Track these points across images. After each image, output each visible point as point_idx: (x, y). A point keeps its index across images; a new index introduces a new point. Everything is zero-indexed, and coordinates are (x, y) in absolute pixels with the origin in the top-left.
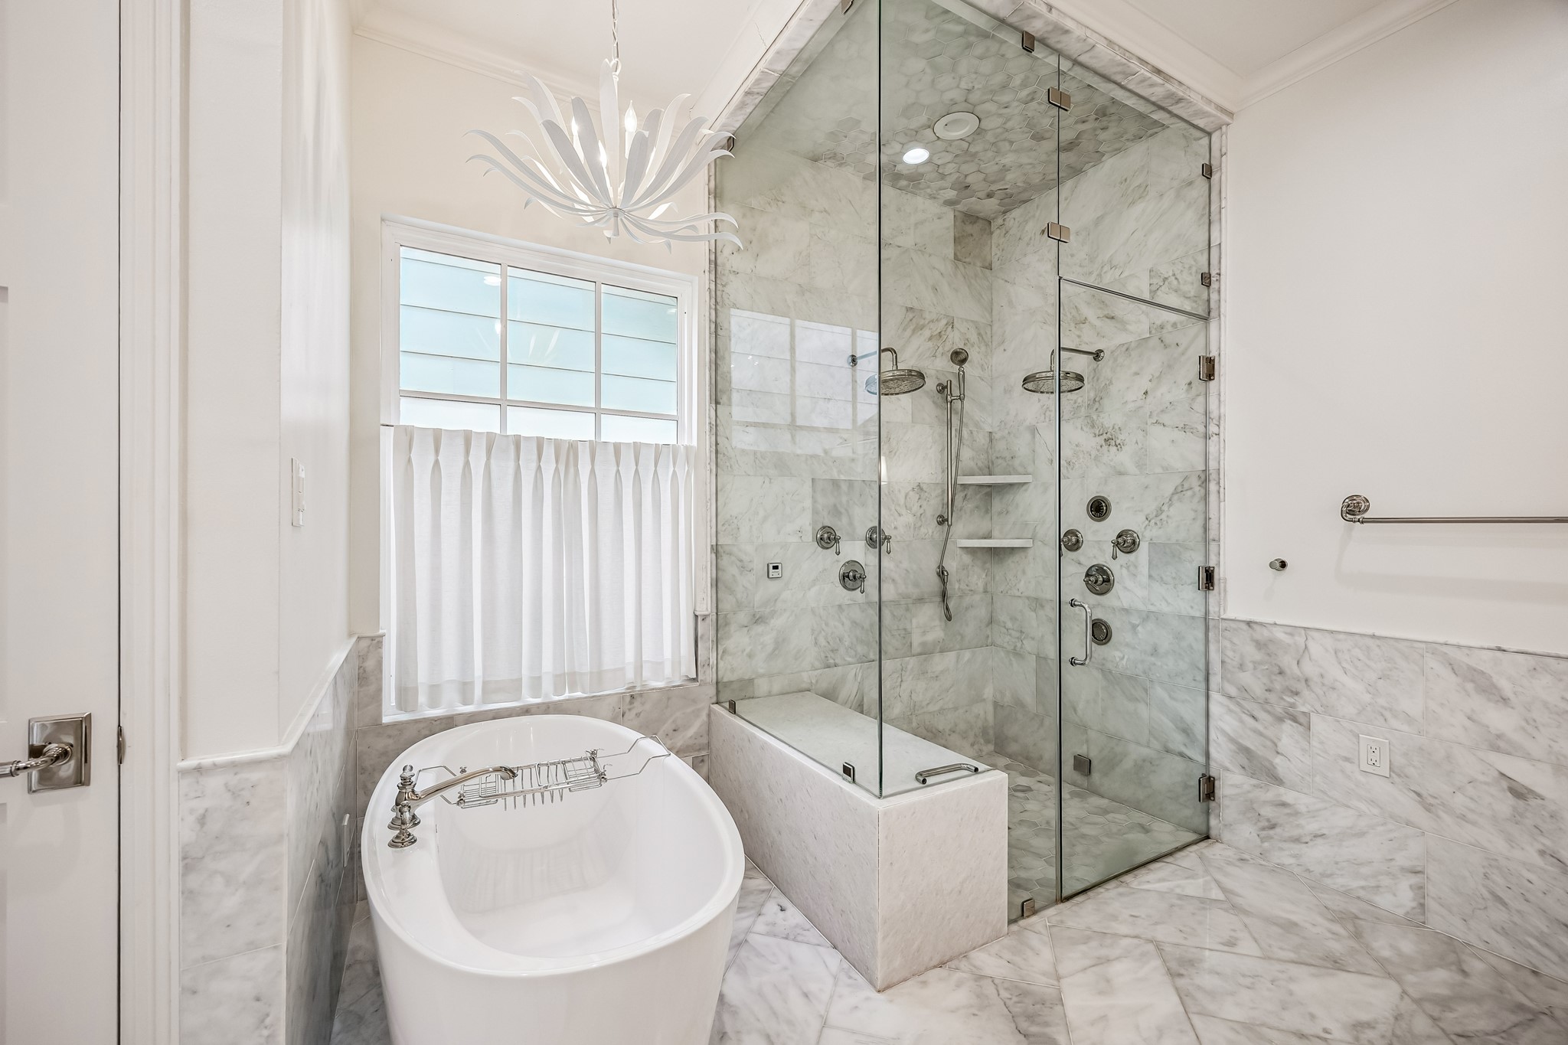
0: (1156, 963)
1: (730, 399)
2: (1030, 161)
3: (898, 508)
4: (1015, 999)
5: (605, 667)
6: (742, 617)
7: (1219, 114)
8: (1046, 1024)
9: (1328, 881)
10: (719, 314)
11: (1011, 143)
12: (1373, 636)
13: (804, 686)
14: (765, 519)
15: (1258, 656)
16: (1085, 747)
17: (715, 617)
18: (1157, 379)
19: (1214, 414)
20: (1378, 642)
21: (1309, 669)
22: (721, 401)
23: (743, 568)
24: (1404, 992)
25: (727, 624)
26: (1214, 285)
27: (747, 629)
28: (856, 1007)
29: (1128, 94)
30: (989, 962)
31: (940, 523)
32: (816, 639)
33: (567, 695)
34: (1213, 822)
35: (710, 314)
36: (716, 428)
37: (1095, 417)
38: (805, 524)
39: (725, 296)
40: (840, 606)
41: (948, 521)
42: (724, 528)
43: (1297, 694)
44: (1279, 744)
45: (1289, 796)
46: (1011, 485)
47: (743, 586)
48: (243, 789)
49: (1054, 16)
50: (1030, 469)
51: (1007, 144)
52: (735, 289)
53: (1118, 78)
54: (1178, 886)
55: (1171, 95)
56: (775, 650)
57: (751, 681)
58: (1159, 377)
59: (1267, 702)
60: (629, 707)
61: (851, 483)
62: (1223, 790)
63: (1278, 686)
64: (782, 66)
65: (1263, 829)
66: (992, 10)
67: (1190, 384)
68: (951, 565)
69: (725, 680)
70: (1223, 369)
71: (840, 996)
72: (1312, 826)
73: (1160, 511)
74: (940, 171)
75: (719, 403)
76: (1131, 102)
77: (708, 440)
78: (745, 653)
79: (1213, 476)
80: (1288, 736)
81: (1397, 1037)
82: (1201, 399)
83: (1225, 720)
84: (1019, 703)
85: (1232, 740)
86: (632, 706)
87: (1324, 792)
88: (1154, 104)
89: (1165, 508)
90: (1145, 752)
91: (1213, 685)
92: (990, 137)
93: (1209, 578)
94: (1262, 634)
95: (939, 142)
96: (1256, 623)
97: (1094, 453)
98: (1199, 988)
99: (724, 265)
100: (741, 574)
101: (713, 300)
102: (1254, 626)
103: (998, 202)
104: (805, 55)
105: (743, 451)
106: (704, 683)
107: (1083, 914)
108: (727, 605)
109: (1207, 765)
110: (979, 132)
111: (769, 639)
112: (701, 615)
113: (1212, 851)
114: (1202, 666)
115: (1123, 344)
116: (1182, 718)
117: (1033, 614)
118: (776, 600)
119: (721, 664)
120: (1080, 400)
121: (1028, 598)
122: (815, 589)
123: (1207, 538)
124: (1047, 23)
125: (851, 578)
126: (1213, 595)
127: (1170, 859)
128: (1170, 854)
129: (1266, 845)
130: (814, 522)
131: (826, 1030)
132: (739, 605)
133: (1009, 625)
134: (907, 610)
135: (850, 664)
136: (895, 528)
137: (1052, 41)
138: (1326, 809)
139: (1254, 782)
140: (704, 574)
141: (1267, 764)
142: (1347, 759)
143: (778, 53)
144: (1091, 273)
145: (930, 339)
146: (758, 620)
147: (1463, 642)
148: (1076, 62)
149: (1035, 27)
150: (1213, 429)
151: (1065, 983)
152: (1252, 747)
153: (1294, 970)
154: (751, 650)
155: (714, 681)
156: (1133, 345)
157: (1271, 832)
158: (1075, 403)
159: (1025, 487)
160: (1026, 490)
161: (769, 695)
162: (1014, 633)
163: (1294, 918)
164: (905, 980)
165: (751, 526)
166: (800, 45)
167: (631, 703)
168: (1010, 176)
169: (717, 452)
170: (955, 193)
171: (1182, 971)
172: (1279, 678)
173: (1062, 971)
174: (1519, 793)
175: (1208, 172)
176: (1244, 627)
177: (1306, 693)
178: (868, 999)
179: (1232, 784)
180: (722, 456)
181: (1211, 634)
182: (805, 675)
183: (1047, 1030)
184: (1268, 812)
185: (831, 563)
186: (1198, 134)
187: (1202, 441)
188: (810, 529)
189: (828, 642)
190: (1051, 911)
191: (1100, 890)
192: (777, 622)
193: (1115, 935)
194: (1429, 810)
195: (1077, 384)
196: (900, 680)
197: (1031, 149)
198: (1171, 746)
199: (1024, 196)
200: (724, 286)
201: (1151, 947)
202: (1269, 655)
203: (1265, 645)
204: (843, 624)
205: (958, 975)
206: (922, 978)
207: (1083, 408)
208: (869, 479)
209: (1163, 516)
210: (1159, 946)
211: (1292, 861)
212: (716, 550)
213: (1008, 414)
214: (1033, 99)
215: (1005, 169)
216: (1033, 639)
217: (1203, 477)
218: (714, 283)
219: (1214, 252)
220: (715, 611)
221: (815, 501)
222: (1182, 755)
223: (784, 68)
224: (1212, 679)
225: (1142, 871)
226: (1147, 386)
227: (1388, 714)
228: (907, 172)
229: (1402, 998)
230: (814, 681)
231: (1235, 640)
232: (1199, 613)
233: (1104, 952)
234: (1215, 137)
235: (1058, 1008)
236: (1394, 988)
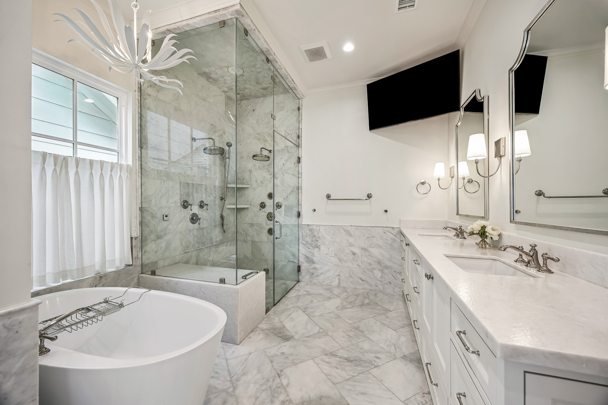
0: (300, 311)
1: (147, 147)
2: (253, 88)
3: (208, 194)
4: (274, 331)
5: (85, 266)
6: (153, 237)
7: (302, 96)
8: (284, 333)
9: (324, 283)
10: (142, 111)
11: (250, 82)
12: (332, 225)
13: (177, 261)
14: (162, 197)
15: (310, 233)
16: (267, 266)
17: (140, 238)
18: (287, 161)
19: (300, 172)
20: (332, 227)
21: (320, 235)
22: (143, 147)
23: (153, 217)
24: (341, 299)
25: (146, 240)
26: (300, 139)
27: (154, 241)
28: (234, 352)
29: (285, 83)
30: (263, 326)
31: (221, 200)
32: (181, 243)
33: (62, 282)
34: (300, 277)
35: (138, 110)
36: (141, 157)
37: (270, 169)
38: (177, 199)
39: (145, 104)
40: (190, 230)
41: (224, 199)
42: (145, 200)
43: (318, 241)
44: (314, 254)
45: (316, 266)
46: (243, 188)
47: (153, 224)
48: (14, 325)
49: (275, 57)
50: (249, 183)
51: (249, 82)
52: (149, 102)
53: (285, 78)
54: (297, 294)
55: (294, 87)
56: (165, 249)
57: (156, 262)
58: (287, 160)
59: (312, 244)
60: (99, 282)
61: (193, 184)
62: (302, 268)
63: (314, 240)
64: (187, 29)
65: (311, 275)
66: (261, 48)
67: (295, 163)
68: (224, 214)
69: (145, 263)
70: (303, 160)
71: (227, 351)
72: (320, 271)
73: (287, 197)
74: (225, 81)
75: (143, 148)
76: (286, 85)
77: (138, 163)
78: (154, 251)
79: (300, 188)
80: (316, 251)
81: (343, 307)
82: (297, 168)
83: (303, 250)
84: (246, 257)
85: (305, 255)
86: (101, 281)
87: (323, 263)
88: (290, 88)
89: (289, 196)
90: (283, 263)
91: (300, 242)
92: (244, 78)
93: (299, 215)
94: (311, 227)
95: (228, 73)
96: (309, 225)
97: (269, 180)
98: (310, 312)
99: (144, 91)
100: (152, 219)
101: (140, 104)
102: (309, 226)
103: (240, 96)
104: (198, 30)
105: (153, 169)
106: (136, 266)
107: (280, 307)
108: (146, 233)
109: (299, 263)
110: (242, 75)
111: (163, 245)
112: (135, 237)
113: (300, 284)
114: (297, 237)
115: (278, 150)
116: (293, 252)
117: (251, 228)
118: (167, 229)
119: (144, 257)
120: (265, 164)
121: (249, 223)
122: (180, 224)
123: (299, 204)
124: (273, 58)
125: (194, 219)
126: (300, 219)
127: (293, 289)
128: (293, 287)
129: (311, 279)
130: (181, 199)
131: (228, 361)
132: (151, 232)
133: (242, 233)
134: (211, 230)
135: (193, 251)
136: (208, 201)
137: (273, 63)
138: (323, 267)
139: (309, 264)
140: (136, 220)
141: (312, 259)
142: (327, 254)
143: (188, 24)
144: (268, 127)
145: (218, 136)
146: (159, 237)
147: (346, 225)
148: (277, 70)
149: (270, 58)
150: (300, 176)
151: (283, 323)
152: (308, 256)
153: (324, 302)
154: (156, 250)
155: (141, 264)
156: (280, 150)
157: (312, 276)
158: (264, 164)
159: (247, 189)
160: (248, 190)
161: (164, 267)
162: (244, 235)
163: (320, 292)
164: (244, 339)
165: (156, 200)
166: (198, 26)
167: (100, 280)
168: (246, 91)
169: (141, 168)
170: (227, 89)
171: (306, 310)
172: (314, 238)
173: (282, 321)
174: (354, 254)
175: (299, 109)
176: (307, 226)
177: (319, 240)
178: (236, 348)
179: (304, 266)
180: (144, 170)
181: (299, 229)
182: (177, 257)
183: (285, 334)
184: (312, 271)
185: (187, 213)
186: (297, 98)
187: (298, 178)
188: (179, 201)
189: (186, 244)
190: (273, 309)
191: (282, 300)
192: (167, 238)
193: (289, 309)
194: (341, 262)
195: (268, 159)
196: (209, 255)
197: (255, 86)
198: (290, 260)
199: (248, 98)
200: (145, 99)
201: (298, 308)
202: (312, 232)
203: (311, 230)
204: (191, 237)
205: (257, 332)
206: (248, 337)
207: (266, 166)
208: (199, 183)
209: (288, 198)
210: (299, 307)
211: (317, 281)
212: (141, 209)
213: (242, 165)
214: (260, 73)
215: (246, 88)
216: (250, 236)
217: (298, 188)
218: (140, 97)
219: (300, 130)
220: (141, 235)
221: (181, 191)
222: (293, 262)
223: (188, 30)
224: (300, 240)
225: (289, 293)
226: (284, 162)
227: (334, 243)
228: (214, 77)
229: (341, 300)
230: (181, 259)
231: (305, 230)
232: (297, 224)
233: (289, 313)
234: (300, 100)
235: (285, 328)
236: (339, 299)
